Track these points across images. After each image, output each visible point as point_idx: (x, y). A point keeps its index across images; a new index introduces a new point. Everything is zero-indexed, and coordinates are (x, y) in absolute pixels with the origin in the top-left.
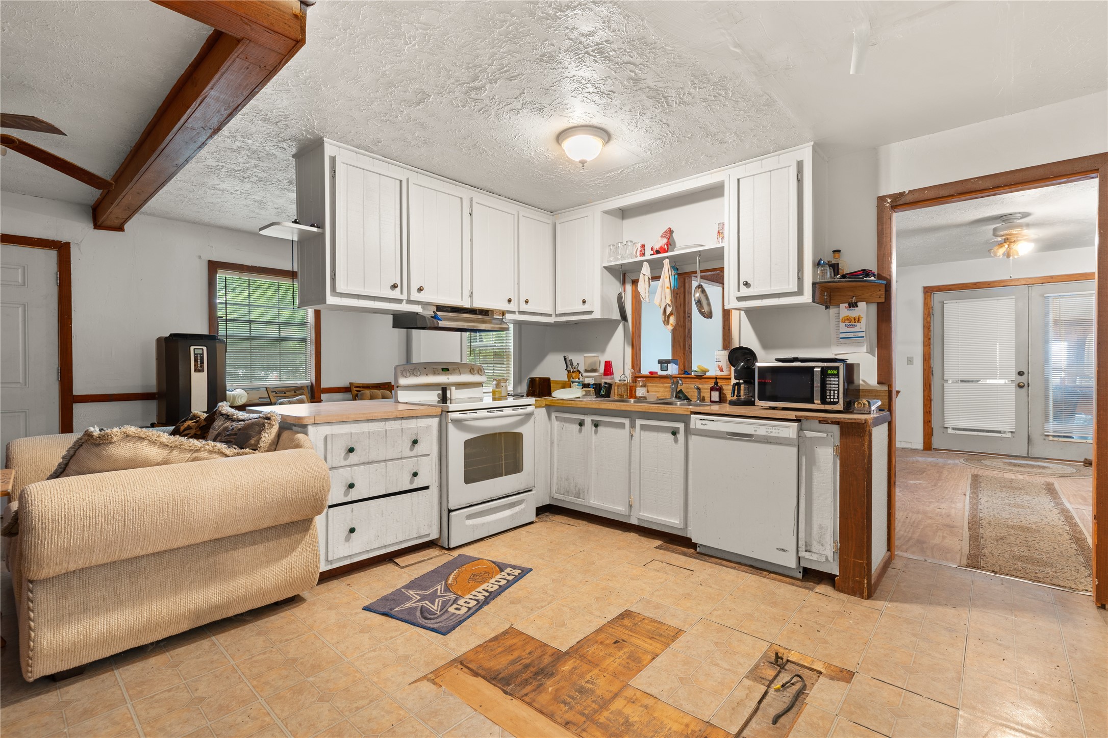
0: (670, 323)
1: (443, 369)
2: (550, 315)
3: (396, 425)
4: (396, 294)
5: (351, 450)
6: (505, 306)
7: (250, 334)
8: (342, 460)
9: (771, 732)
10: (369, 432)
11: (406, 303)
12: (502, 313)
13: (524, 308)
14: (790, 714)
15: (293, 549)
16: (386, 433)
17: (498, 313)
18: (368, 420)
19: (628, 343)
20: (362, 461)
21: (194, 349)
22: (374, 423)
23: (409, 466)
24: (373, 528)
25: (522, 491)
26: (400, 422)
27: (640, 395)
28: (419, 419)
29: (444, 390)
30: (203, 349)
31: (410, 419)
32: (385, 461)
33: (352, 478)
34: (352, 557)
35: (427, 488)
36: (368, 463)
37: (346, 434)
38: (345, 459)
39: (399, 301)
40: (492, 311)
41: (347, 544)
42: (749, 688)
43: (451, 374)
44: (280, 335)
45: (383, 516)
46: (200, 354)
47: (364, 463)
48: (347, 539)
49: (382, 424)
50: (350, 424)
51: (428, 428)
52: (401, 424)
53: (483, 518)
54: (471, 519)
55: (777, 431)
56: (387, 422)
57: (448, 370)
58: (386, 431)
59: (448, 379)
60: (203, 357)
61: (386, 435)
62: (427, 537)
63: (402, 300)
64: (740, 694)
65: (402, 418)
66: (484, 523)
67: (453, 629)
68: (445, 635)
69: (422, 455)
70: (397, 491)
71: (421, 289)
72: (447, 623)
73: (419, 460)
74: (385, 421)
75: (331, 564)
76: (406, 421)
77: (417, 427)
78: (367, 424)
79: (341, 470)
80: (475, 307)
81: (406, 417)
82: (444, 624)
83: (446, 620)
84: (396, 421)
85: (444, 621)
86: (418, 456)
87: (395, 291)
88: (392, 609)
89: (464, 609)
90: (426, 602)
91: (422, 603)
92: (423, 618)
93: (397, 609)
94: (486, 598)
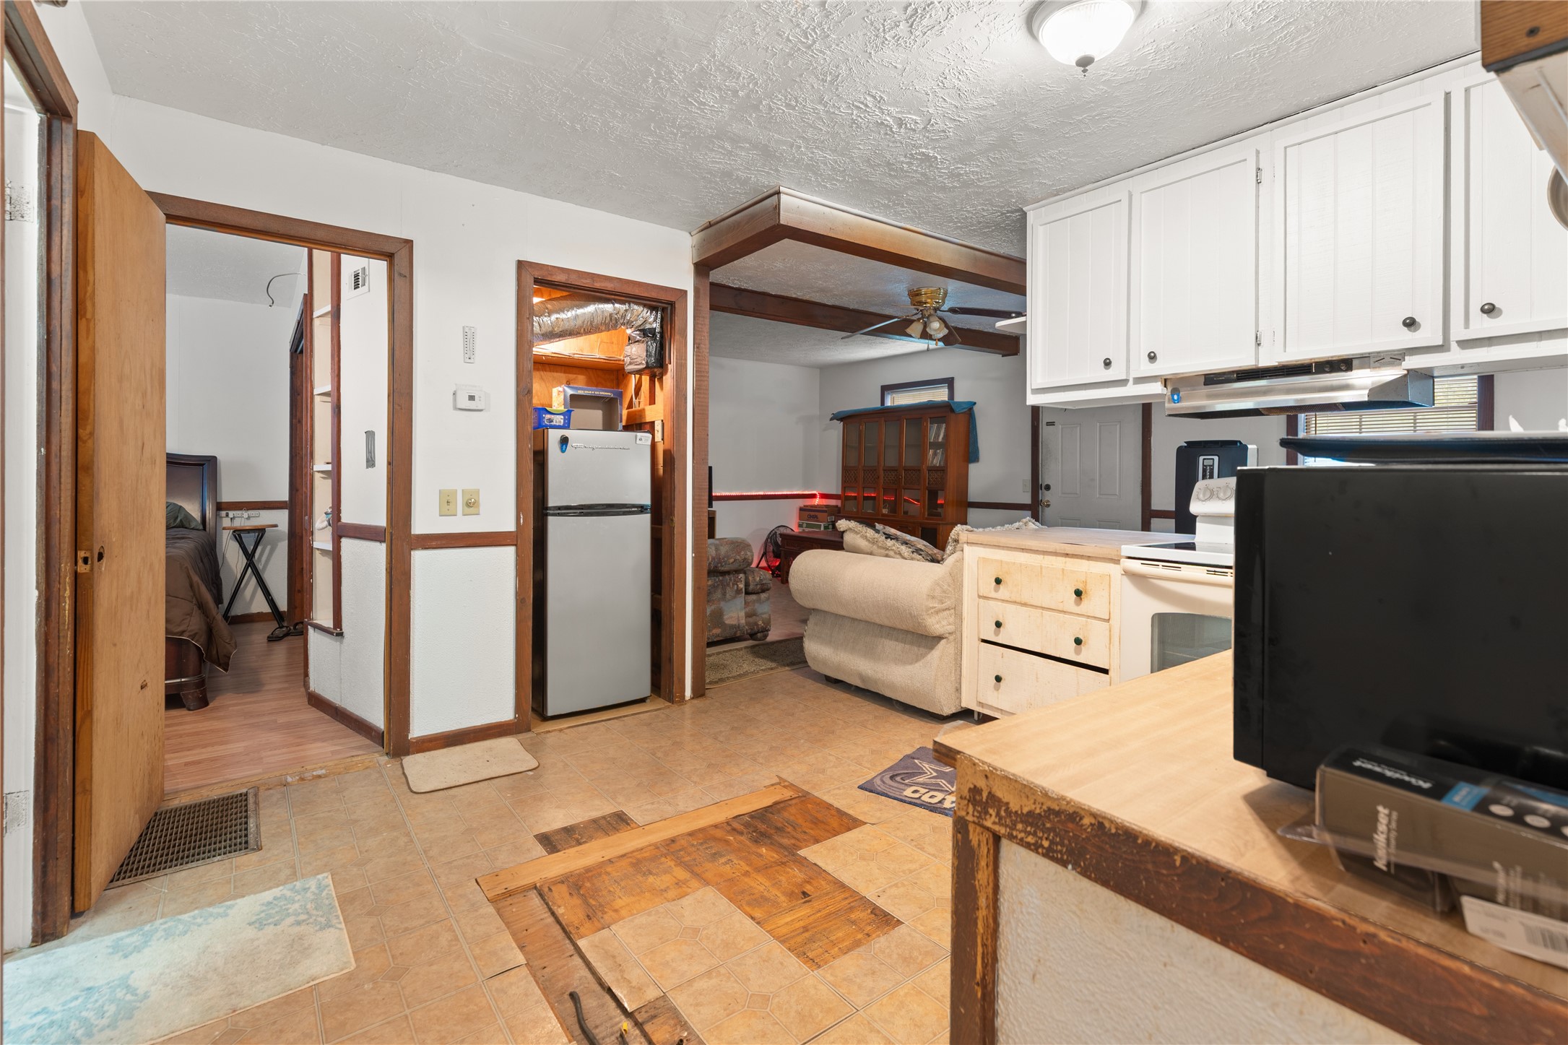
4: (1112, 374)
5: (998, 582)
6: (1404, 340)
8: (992, 590)
9: (561, 984)
10: (1021, 564)
11: (1134, 384)
12: (1401, 357)
13: (1477, 328)
14: (572, 1020)
16: (1041, 571)
20: (1014, 599)
21: (1204, 460)
23: (1075, 627)
24: (1025, 691)
28: (1091, 560)
30: (1213, 459)
31: (1077, 558)
32: (1043, 608)
33: (1003, 616)
35: (1105, 671)
36: (1022, 604)
37: (996, 561)
38: (996, 590)
40: (1365, 359)
41: (996, 693)
42: (640, 989)
45: (1037, 681)
46: (1210, 466)
47: (1015, 602)
48: (996, 689)
49: (1040, 557)
51: (1103, 578)
52: (1065, 562)
56: (1045, 556)
58: (1042, 568)
60: (1213, 469)
61: (1041, 573)
63: (1127, 381)
64: (635, 975)
65: (1067, 555)
67: (871, 791)
68: (858, 787)
69: (1095, 618)
70: (1058, 656)
71: (1152, 357)
72: (879, 786)
73: (1087, 622)
74: (1043, 555)
75: (983, 707)
76: (1072, 559)
77: (1086, 572)
78: (1022, 553)
79: (992, 603)
80: (1288, 362)
81: (1073, 555)
82: (882, 787)
83: (893, 787)
84: (1058, 558)
85: (890, 786)
86: (1088, 617)
87: (1111, 368)
88: (918, 759)
89: (917, 795)
90: (935, 774)
91: (932, 772)
92: (897, 775)
93: (916, 761)
94: (945, 809)
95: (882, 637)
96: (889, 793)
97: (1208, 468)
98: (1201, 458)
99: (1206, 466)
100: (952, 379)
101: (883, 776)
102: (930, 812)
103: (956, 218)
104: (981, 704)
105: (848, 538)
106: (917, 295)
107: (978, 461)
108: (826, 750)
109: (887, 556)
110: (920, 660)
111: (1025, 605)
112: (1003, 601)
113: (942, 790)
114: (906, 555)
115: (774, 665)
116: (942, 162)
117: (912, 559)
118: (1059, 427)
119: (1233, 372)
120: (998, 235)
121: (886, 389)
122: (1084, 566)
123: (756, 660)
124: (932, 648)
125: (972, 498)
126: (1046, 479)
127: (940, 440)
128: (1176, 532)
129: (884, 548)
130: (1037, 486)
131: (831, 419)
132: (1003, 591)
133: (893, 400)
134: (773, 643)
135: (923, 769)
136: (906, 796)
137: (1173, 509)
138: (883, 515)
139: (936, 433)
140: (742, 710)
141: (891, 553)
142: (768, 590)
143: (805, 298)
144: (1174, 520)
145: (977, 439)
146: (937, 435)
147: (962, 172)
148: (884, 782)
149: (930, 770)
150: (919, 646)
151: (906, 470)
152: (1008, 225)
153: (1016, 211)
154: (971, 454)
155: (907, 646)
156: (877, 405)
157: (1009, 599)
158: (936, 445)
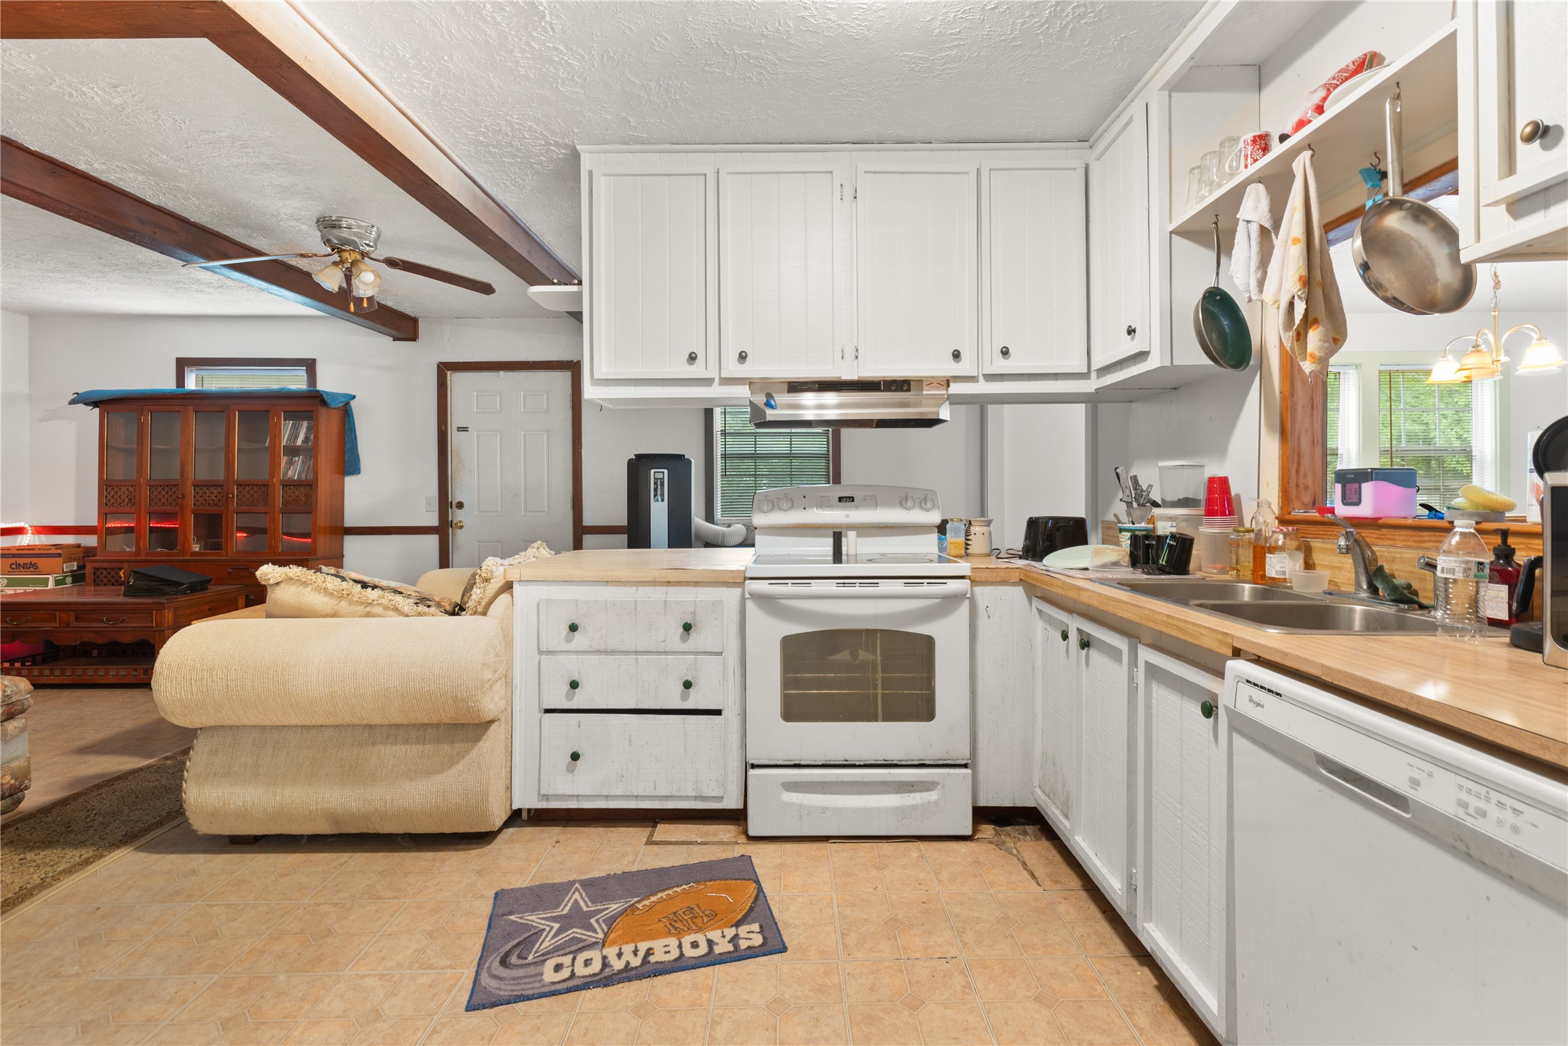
0: (1309, 350)
1: (840, 499)
2: (1084, 376)
3: (658, 593)
4: (696, 371)
5: (573, 628)
6: (949, 368)
7: (755, 451)
8: (562, 641)
10: (606, 602)
11: (720, 384)
12: (944, 383)
13: (1002, 366)
15: (452, 763)
16: (636, 605)
17: (935, 384)
18: (607, 582)
19: (1270, 427)
20: (595, 647)
21: (655, 472)
22: (617, 588)
23: (681, 667)
24: (613, 762)
25: (932, 763)
26: (664, 589)
27: (1273, 575)
28: (700, 586)
29: (838, 538)
30: (663, 472)
31: (683, 586)
32: (637, 653)
33: (579, 672)
34: (580, 798)
35: (718, 712)
36: (607, 652)
37: (569, 601)
38: (568, 640)
39: (707, 382)
40: (920, 382)
41: (570, 776)
43: (856, 507)
44: (791, 451)
45: (631, 745)
46: (661, 479)
47: (598, 652)
48: (571, 770)
49: (632, 590)
50: (578, 585)
51: (717, 605)
52: (667, 593)
53: (827, 796)
54: (799, 792)
55: (1509, 817)
56: (639, 588)
57: (852, 499)
58: (636, 602)
59: (847, 516)
60: (663, 482)
61: (636, 609)
62: (715, 802)
63: (712, 380)
65: (668, 583)
66: (827, 808)
67: (493, 1005)
68: (467, 1010)
69: (705, 653)
70: (659, 708)
71: (742, 357)
72: (500, 989)
73: (696, 659)
74: (637, 586)
75: (547, 800)
76: (675, 588)
77: (695, 601)
78: (606, 588)
79: (561, 658)
80: (867, 377)
81: (676, 582)
82: (503, 987)
83: (519, 978)
84: (657, 588)
85: (514, 979)
86: (697, 653)
87: (695, 365)
88: (511, 913)
89: (565, 973)
90: (556, 926)
91: (550, 924)
92: (507, 955)
93: (512, 918)
94: (620, 972)
95: (374, 743)
96: (524, 993)
97: (659, 481)
98: (653, 471)
99: (657, 479)
100: (314, 361)
101: (489, 968)
102: (605, 989)
103: (486, 127)
104: (546, 797)
105: (280, 596)
106: (334, 227)
107: (359, 473)
108: (347, 972)
109: (368, 615)
110: (457, 763)
111: (613, 652)
112: (578, 652)
113: (589, 945)
114: (406, 609)
115: (87, 853)
116: (544, 29)
117: (420, 614)
118: (473, 434)
119: (815, 382)
120: (515, 173)
121: (183, 365)
122: (688, 595)
123: (29, 856)
124: (477, 739)
125: (349, 522)
126: (457, 494)
127: (299, 442)
128: (629, 547)
129: (362, 603)
130: (445, 503)
131: (73, 402)
132: (580, 640)
133: (201, 380)
134: (46, 810)
135: (536, 927)
136: (554, 983)
137: (625, 523)
138: (195, 554)
139: (291, 432)
140: (77, 975)
141: (378, 610)
142: (22, 712)
143: (104, 178)
144: (626, 535)
145: (356, 444)
146: (294, 436)
147: (556, 58)
148: (500, 978)
149: (543, 922)
150: (452, 742)
151: (240, 485)
152: (540, 163)
153: (566, 146)
154: (348, 463)
155: (429, 747)
156: (169, 384)
157: (589, 649)
158: (292, 451)
